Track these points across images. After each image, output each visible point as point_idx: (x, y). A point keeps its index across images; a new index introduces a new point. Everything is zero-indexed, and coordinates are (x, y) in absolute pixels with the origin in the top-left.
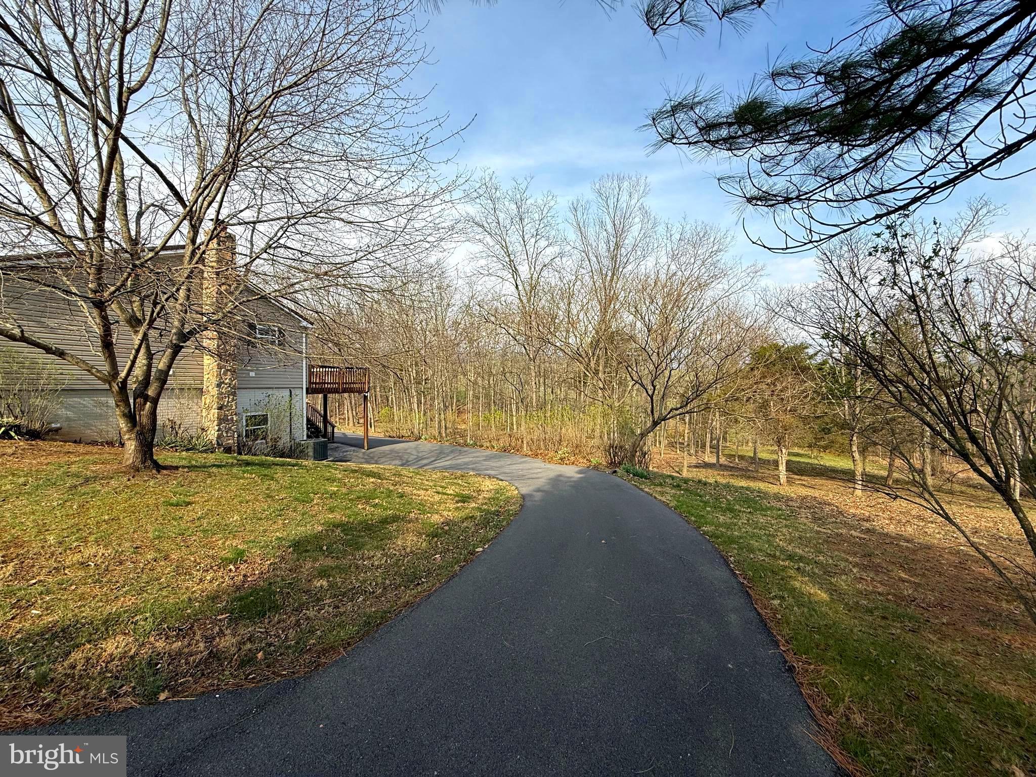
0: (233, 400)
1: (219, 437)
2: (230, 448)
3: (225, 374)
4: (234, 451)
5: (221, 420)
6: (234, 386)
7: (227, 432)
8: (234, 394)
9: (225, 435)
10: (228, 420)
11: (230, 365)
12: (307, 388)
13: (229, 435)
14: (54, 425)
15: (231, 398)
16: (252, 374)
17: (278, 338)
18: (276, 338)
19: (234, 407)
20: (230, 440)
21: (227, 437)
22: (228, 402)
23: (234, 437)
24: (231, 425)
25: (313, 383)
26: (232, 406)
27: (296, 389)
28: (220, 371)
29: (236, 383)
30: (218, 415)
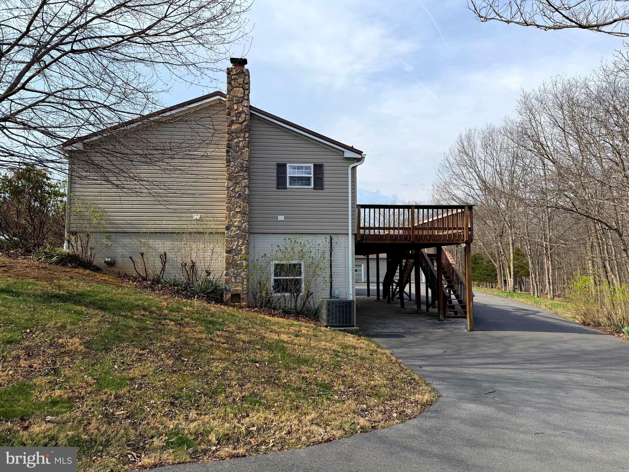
0: (243, 244)
1: (227, 282)
2: (240, 294)
3: (234, 216)
4: (243, 299)
5: (230, 264)
6: (245, 229)
7: (235, 278)
8: (244, 238)
9: (233, 280)
10: (237, 265)
11: (240, 207)
12: (355, 234)
13: (238, 281)
14: (107, 259)
15: (241, 241)
16: (281, 218)
17: (314, 176)
18: (312, 175)
19: (244, 252)
20: (238, 286)
21: (236, 282)
22: (237, 246)
23: (243, 284)
24: (240, 270)
25: (364, 228)
26: (241, 250)
27: (339, 236)
28: (230, 214)
29: (245, 227)
30: (226, 259)
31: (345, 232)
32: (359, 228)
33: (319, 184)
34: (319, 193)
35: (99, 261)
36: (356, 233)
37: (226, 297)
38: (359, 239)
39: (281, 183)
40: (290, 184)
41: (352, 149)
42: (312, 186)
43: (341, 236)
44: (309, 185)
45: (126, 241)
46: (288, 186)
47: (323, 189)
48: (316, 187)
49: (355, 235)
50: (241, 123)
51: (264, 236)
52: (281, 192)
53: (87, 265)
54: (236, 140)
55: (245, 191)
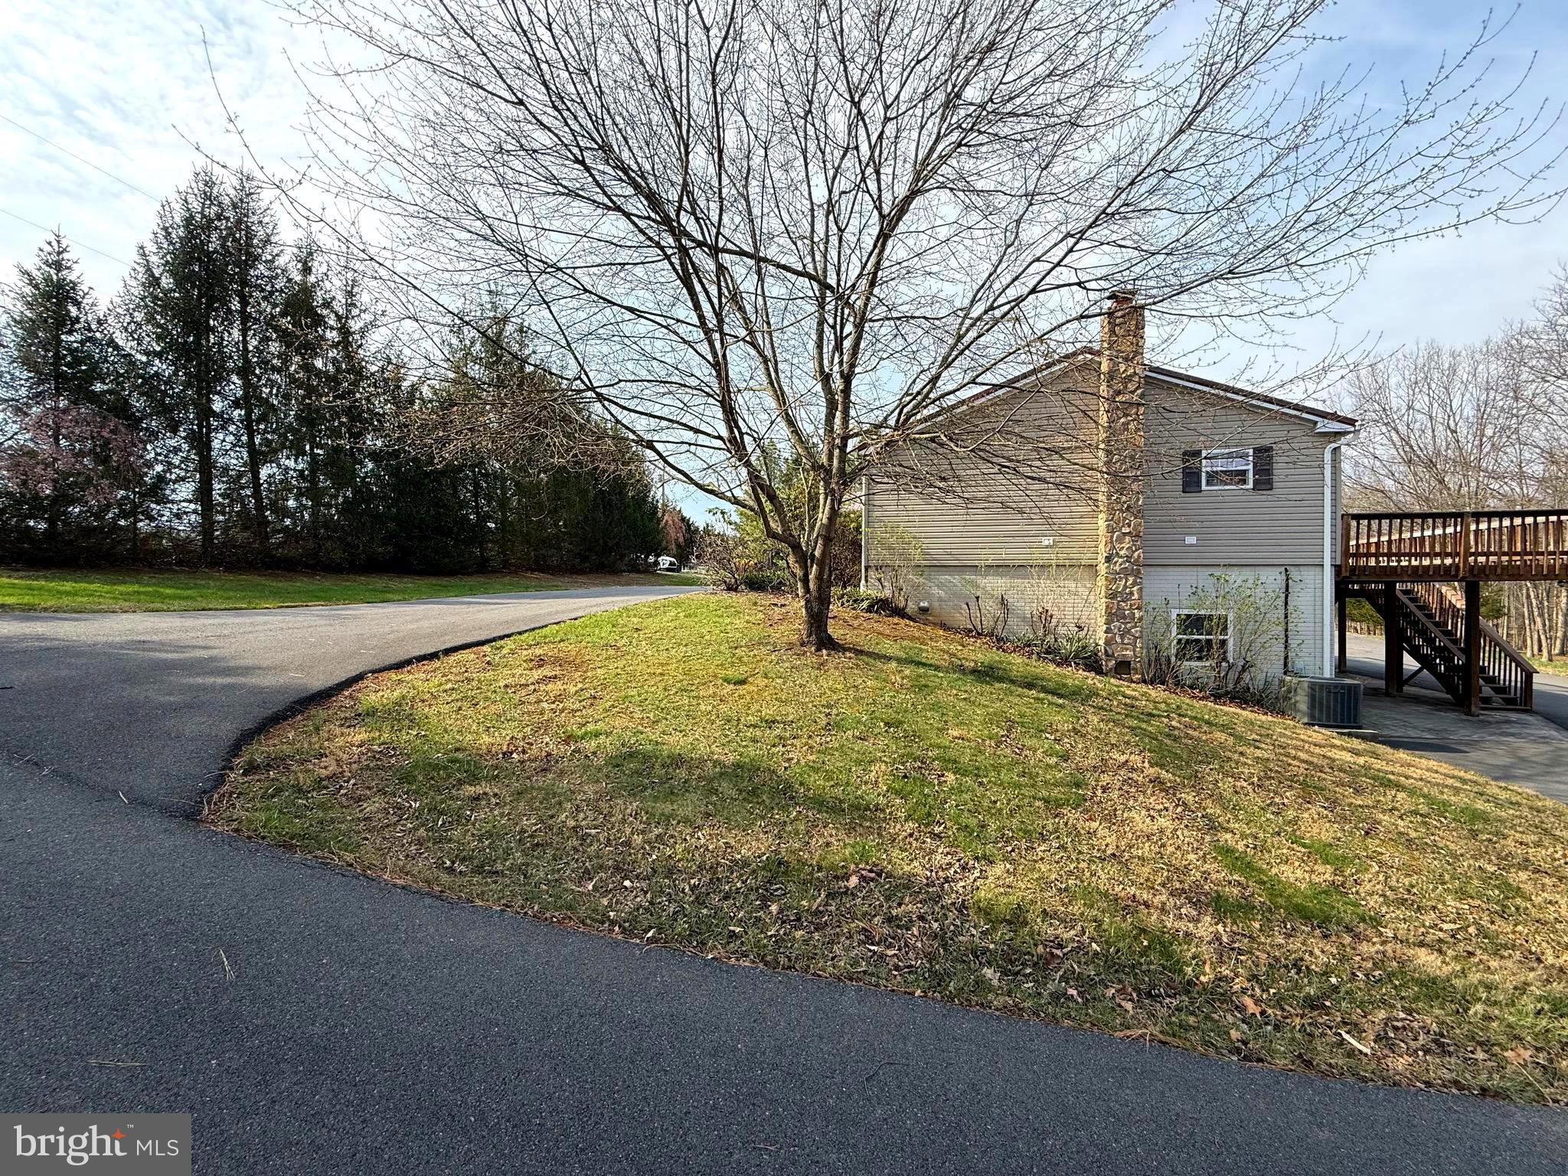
0: (1134, 584)
1: (1108, 643)
2: (1129, 663)
3: (1120, 540)
4: (1135, 669)
5: (1111, 616)
6: (1137, 560)
7: (1122, 637)
8: (1137, 574)
9: (1118, 640)
10: (1124, 617)
11: (1129, 526)
12: (1335, 566)
13: (1126, 641)
14: (922, 604)
15: (1131, 580)
16: (1191, 540)
17: (1254, 467)
18: (1251, 467)
19: (1136, 596)
20: (1127, 649)
21: (1123, 644)
22: (1125, 587)
23: (1135, 646)
24: (1129, 625)
25: (1357, 555)
26: (1132, 593)
27: (1302, 568)
28: (1112, 537)
29: (1139, 556)
30: (1107, 607)
31: (1317, 561)
32: (1346, 554)
33: (1264, 480)
34: (1261, 497)
35: (911, 607)
36: (1338, 563)
37: (1107, 665)
38: (1345, 574)
39: (1191, 481)
40: (1208, 483)
41: (1334, 417)
42: (1250, 486)
43: (1306, 568)
44: (1244, 482)
45: (945, 578)
46: (1204, 487)
47: (1271, 489)
48: (1258, 487)
49: (1337, 569)
50: (1132, 392)
51: (1159, 569)
52: (1192, 498)
53: (900, 613)
54: (1122, 420)
55: (1138, 500)
